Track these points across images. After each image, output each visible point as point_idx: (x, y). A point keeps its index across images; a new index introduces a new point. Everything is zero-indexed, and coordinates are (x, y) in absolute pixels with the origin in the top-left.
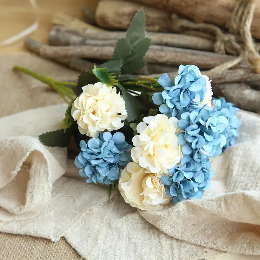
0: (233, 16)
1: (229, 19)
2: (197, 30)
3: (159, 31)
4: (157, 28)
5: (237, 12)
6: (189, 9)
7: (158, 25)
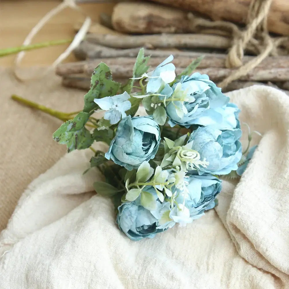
0: (249, 12)
1: (246, 14)
2: (214, 28)
3: (176, 33)
4: (173, 29)
5: (253, 7)
6: (206, 7)
7: (174, 26)
